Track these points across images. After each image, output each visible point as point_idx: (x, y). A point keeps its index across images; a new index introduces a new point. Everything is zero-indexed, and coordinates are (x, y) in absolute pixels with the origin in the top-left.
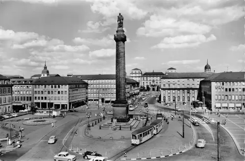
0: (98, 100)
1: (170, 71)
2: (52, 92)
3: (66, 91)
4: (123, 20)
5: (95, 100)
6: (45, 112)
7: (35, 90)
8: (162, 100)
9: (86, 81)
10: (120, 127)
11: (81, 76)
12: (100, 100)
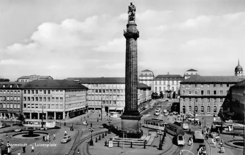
0: (100, 109)
1: (190, 73)
2: (45, 98)
3: (61, 98)
4: (135, 10)
5: (97, 109)
6: (37, 123)
7: (24, 95)
8: (181, 110)
9: (86, 85)
10: (131, 144)
11: (80, 79)
12: (104, 109)
